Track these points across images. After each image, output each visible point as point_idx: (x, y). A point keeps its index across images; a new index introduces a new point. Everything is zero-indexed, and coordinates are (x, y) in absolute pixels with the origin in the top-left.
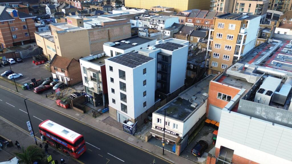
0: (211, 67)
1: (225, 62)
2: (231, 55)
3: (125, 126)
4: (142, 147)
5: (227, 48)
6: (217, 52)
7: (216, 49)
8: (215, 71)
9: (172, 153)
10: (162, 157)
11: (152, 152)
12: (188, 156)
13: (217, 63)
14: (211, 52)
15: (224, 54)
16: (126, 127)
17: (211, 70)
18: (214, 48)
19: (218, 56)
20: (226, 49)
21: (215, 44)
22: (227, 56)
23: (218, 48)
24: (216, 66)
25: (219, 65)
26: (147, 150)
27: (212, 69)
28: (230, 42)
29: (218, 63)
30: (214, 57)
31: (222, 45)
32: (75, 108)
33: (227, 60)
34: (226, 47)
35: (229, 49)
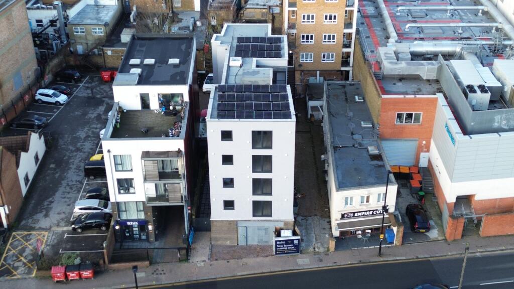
0: (300, 65)
1: (329, 48)
2: (338, 33)
3: (282, 243)
4: (335, 263)
5: (328, 20)
6: (309, 32)
7: (305, 25)
8: (307, 72)
9: (389, 247)
10: (382, 260)
11: (360, 261)
12: (411, 239)
13: (311, 55)
14: (296, 33)
15: (325, 33)
16: (284, 243)
17: (301, 70)
18: (302, 25)
19: (312, 39)
20: (327, 22)
21: (303, 15)
22: (330, 35)
23: (310, 23)
24: (309, 61)
25: (317, 57)
26: (349, 262)
27: (302, 68)
28: (334, 6)
29: (314, 54)
30: (304, 42)
31: (317, 16)
32: (116, 265)
33: (331, 43)
34: (326, 19)
35: (333, 20)
